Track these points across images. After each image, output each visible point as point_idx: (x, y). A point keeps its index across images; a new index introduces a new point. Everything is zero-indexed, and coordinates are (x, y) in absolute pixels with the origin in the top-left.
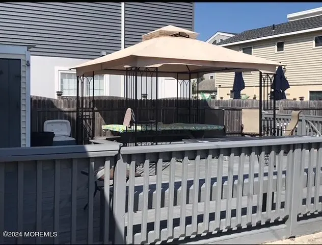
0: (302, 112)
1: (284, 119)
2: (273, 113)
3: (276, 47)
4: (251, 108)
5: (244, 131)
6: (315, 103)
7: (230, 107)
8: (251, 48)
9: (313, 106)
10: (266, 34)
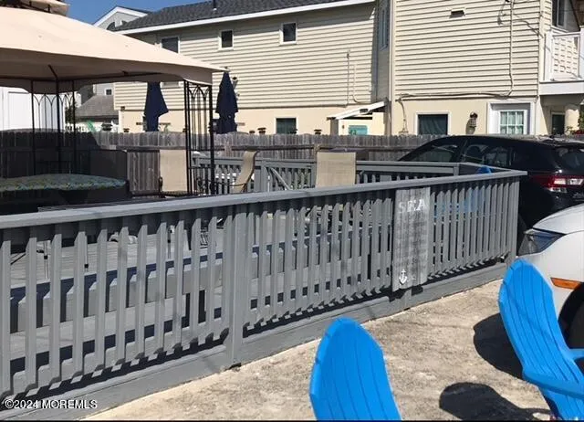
0: (258, 154)
1: (231, 166)
2: (209, 157)
3: (220, 39)
4: (175, 148)
5: (164, 189)
6: (282, 139)
7: (138, 145)
8: (177, 39)
9: (280, 143)
10: (201, 15)
